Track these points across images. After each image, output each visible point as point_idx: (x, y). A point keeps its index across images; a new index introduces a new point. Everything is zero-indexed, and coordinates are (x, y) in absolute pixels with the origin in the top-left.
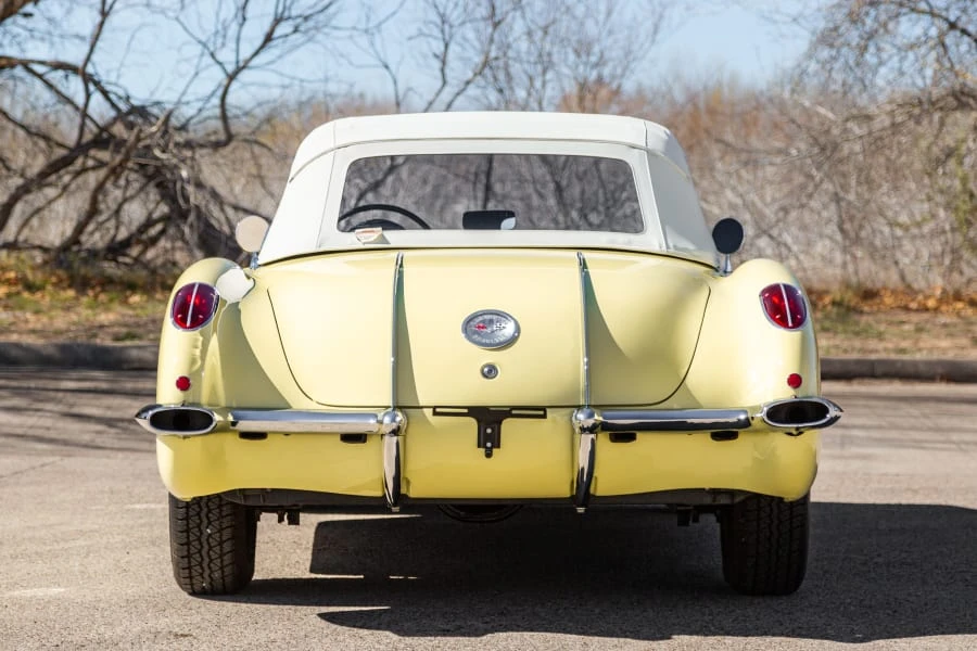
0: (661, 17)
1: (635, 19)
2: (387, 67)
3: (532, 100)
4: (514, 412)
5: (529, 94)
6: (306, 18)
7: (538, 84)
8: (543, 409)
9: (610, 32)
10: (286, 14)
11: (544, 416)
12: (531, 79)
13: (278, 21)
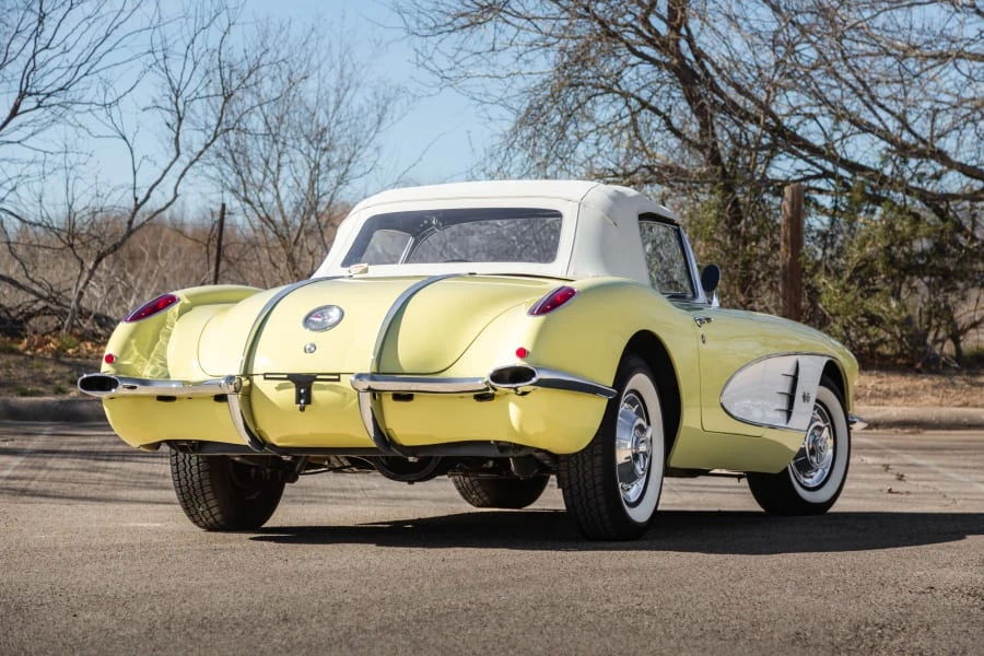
0: (385, 108)
1: (361, 109)
2: (124, 138)
3: (267, 180)
4: (319, 377)
5: (265, 176)
6: (48, 95)
7: (274, 167)
8: (338, 374)
9: (338, 122)
10: (28, 90)
11: (338, 380)
12: (267, 162)
13: (22, 95)
